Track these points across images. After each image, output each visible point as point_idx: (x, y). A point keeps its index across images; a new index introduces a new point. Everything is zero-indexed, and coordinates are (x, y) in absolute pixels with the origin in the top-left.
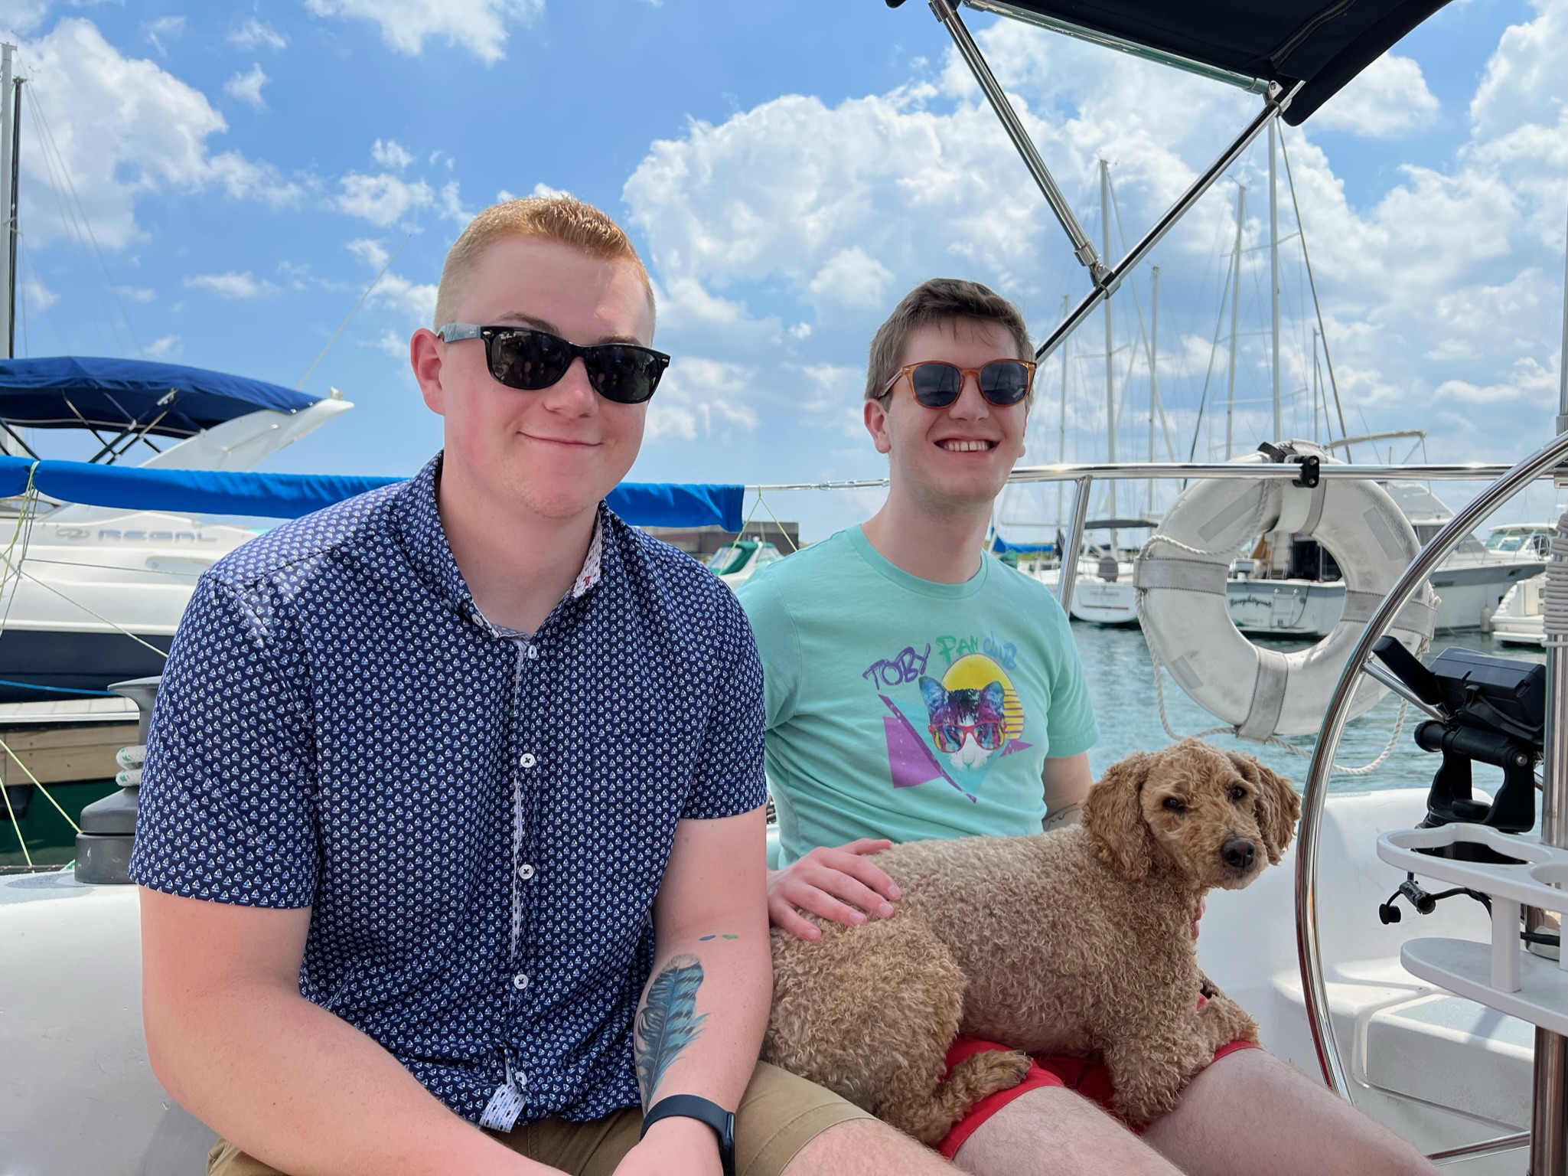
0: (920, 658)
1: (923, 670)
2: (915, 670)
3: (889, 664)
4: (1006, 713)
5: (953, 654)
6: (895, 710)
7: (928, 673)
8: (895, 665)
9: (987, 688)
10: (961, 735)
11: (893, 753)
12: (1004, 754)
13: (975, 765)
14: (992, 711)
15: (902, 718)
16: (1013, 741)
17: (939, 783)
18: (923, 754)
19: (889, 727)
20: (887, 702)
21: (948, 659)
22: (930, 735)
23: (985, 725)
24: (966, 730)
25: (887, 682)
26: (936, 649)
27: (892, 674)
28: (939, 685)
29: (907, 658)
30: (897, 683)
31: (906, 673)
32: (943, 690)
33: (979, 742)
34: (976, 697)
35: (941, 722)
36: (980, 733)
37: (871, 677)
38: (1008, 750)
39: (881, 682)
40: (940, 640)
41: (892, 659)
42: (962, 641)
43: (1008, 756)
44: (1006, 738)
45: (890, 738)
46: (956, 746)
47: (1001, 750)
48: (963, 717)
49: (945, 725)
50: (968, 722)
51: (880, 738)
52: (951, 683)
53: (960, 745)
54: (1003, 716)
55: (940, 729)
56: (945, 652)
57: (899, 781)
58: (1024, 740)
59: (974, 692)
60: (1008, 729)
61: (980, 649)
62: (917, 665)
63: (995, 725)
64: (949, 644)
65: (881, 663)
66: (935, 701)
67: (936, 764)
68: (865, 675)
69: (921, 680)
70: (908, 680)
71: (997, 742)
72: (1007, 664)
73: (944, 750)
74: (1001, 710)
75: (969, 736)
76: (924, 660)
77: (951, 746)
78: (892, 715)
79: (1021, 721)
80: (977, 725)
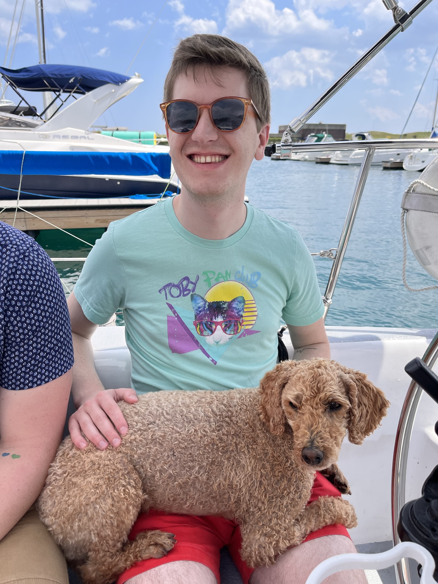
0: (192, 283)
1: (193, 290)
2: (189, 290)
3: (174, 286)
4: (244, 315)
5: (213, 281)
6: (175, 312)
7: (197, 291)
8: (177, 286)
9: (234, 300)
10: (214, 327)
11: (171, 335)
12: (240, 337)
13: (221, 342)
14: (235, 313)
15: (178, 317)
16: (246, 330)
17: (198, 354)
18: (188, 336)
19: (170, 321)
20: (171, 307)
21: (209, 284)
22: (194, 327)
23: (230, 321)
24: (217, 324)
25: (172, 296)
26: (202, 278)
27: (175, 292)
28: (203, 299)
29: (185, 283)
30: (178, 297)
31: (183, 291)
32: (205, 301)
33: (225, 330)
34: (225, 306)
35: (202, 319)
36: (226, 326)
37: (163, 292)
38: (243, 335)
39: (168, 295)
40: (205, 273)
41: (176, 283)
42: (219, 274)
43: (243, 338)
44: (241, 329)
45: (169, 327)
46: (210, 332)
47: (238, 335)
48: (216, 316)
49: (204, 321)
50: (220, 319)
51: (164, 327)
52: (210, 298)
53: (212, 332)
54: (242, 316)
55: (201, 323)
56: (208, 280)
57: (174, 350)
58: (255, 328)
59: (225, 303)
60: (244, 323)
61: (233, 278)
62: (190, 287)
63: (236, 321)
64: (211, 276)
65: (170, 285)
66: (199, 308)
67: (197, 342)
68: (160, 291)
69: (192, 296)
70: (184, 295)
71: (236, 331)
72: (251, 285)
73: (202, 334)
74: (241, 313)
75: (219, 327)
76: (195, 284)
77: (207, 332)
78: (173, 315)
79: (255, 318)
80: (224, 321)
